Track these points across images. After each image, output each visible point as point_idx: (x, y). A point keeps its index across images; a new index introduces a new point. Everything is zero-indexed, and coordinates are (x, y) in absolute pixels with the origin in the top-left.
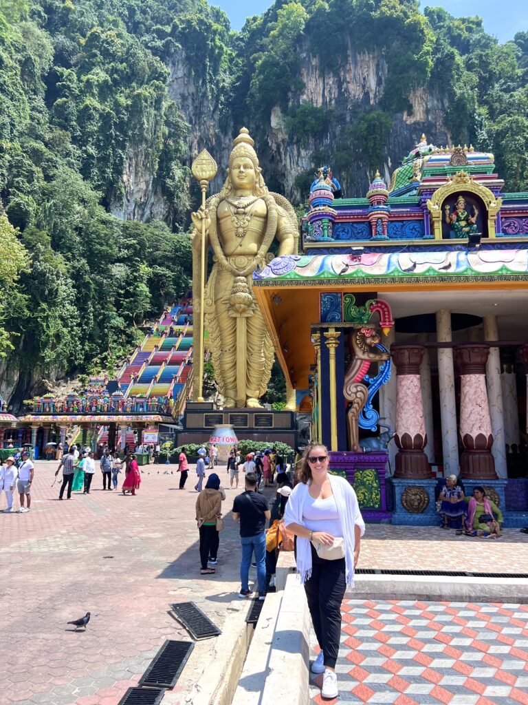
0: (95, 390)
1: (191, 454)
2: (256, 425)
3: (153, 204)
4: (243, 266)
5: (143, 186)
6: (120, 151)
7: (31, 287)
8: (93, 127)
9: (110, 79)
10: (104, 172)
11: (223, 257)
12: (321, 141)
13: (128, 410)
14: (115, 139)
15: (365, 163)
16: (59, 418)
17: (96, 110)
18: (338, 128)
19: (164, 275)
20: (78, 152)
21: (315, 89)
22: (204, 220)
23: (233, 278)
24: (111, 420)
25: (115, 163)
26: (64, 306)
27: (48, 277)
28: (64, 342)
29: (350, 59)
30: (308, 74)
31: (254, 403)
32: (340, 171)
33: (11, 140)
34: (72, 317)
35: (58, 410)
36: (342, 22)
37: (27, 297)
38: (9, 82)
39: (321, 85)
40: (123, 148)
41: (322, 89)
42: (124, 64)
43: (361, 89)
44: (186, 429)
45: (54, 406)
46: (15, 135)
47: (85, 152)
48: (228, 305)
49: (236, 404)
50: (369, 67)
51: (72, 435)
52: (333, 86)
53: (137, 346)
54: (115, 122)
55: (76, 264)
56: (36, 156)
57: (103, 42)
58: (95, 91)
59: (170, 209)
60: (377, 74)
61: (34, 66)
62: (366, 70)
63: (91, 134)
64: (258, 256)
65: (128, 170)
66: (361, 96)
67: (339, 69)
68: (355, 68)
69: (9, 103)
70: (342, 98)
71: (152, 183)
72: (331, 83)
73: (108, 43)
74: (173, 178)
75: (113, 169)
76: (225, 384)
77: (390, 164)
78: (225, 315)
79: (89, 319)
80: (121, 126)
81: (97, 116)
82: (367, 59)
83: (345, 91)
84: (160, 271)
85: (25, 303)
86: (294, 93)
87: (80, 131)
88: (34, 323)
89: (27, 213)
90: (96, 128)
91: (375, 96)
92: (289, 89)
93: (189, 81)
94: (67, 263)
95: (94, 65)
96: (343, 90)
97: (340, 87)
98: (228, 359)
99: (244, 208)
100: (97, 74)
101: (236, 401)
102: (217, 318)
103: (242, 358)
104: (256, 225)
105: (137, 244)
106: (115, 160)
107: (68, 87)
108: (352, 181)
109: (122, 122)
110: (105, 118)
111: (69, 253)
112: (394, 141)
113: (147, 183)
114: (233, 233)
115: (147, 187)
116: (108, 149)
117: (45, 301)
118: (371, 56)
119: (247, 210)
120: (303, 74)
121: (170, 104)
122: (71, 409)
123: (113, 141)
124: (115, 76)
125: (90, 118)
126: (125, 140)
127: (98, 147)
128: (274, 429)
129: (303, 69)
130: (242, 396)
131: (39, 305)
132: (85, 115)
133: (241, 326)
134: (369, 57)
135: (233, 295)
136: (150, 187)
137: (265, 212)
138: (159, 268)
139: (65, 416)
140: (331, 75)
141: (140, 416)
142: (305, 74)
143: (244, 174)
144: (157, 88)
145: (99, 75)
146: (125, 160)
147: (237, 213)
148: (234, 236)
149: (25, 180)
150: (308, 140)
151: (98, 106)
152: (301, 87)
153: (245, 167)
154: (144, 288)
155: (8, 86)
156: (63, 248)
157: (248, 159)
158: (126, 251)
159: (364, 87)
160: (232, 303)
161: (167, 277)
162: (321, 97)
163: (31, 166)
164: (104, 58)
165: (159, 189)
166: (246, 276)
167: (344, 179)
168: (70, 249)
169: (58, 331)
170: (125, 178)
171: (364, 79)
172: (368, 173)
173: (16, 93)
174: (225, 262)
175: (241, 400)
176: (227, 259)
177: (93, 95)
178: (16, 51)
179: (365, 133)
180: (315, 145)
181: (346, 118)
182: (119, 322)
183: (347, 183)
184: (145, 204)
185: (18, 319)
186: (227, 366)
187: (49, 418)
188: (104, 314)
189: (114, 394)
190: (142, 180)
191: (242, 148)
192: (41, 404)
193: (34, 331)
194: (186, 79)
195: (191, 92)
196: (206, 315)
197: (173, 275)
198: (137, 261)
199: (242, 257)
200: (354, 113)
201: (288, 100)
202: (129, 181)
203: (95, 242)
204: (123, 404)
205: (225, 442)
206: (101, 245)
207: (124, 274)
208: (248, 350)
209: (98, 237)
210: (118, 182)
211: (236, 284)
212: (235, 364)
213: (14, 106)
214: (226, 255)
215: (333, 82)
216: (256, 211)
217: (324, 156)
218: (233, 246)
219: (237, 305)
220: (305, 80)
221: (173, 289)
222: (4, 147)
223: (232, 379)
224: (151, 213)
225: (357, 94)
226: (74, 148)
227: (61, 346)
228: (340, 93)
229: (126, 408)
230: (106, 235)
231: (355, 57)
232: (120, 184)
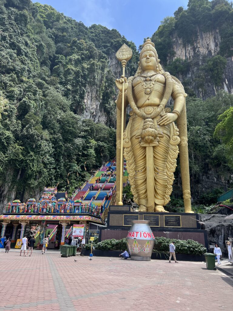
0: (47, 197)
1: (112, 248)
2: (166, 225)
3: (99, 116)
4: (150, 113)
5: (95, 106)
6: (83, 88)
7: (25, 143)
8: (71, 77)
9: (80, 58)
10: (75, 97)
11: (136, 108)
12: (186, 76)
13: (68, 211)
14: (81, 83)
15: (212, 84)
16: (21, 217)
17: (73, 70)
18: (196, 68)
19: (103, 146)
20: (63, 88)
21: (181, 54)
22: (124, 83)
23: (143, 121)
24: (55, 219)
25: (81, 93)
26: (46, 156)
27: (36, 137)
28: (44, 176)
29: (199, 37)
30: (177, 48)
31: (161, 209)
32: (198, 88)
33: (28, 78)
34: (51, 164)
35: (21, 211)
36: (194, 19)
37: (22, 148)
38: (30, 53)
39: (184, 51)
40: (85, 87)
41: (185, 53)
42: (87, 51)
43: (206, 50)
44: (109, 227)
45: (19, 208)
46: (30, 76)
47: (66, 88)
48: (140, 139)
49: (147, 209)
50: (210, 39)
51: (36, 231)
52: (191, 50)
53: (86, 181)
54: (81, 75)
55: (56, 136)
56: (40, 85)
57: (78, 44)
58: (73, 63)
59: (108, 119)
60: (215, 41)
61: (44, 48)
62: (208, 40)
63: (70, 80)
64: (161, 105)
65: (87, 97)
66: (207, 52)
67: (193, 42)
68: (202, 41)
69: (29, 62)
70: (196, 55)
71: (100, 106)
72: (189, 49)
73: (80, 44)
74: (109, 104)
75: (79, 96)
76: (138, 195)
77: (227, 83)
78: (137, 146)
79: (61, 166)
80: (84, 77)
81: (73, 73)
82: (209, 36)
83: (197, 52)
84: (101, 144)
85: (20, 151)
86: (170, 57)
87: (65, 79)
88: (25, 163)
89: (29, 106)
90: (72, 78)
91: (215, 52)
92: (167, 56)
93: (118, 66)
94: (50, 135)
95: (73, 53)
96: (196, 52)
97: (194, 50)
98: (140, 176)
99: (150, 77)
100: (74, 56)
101: (147, 207)
102: (133, 150)
103: (150, 175)
104: (158, 87)
105: (89, 129)
106: (80, 92)
107: (61, 62)
108: (205, 93)
109: (85, 75)
110: (77, 73)
111: (52, 131)
112: (228, 71)
113: (97, 106)
114: (143, 93)
115: (97, 107)
116: (77, 87)
117: (32, 151)
118: (211, 34)
119: (152, 78)
120: (174, 48)
121: (108, 70)
122: (30, 211)
123: (80, 83)
124: (83, 56)
125: (70, 73)
126: (85, 83)
127: (73, 86)
128: (182, 228)
129: (174, 46)
130: (151, 204)
131: (29, 153)
132: (67, 72)
133: (150, 152)
134: (210, 35)
135: (144, 131)
136: (98, 108)
137: (164, 80)
138: (101, 143)
139: (25, 216)
140: (190, 45)
141: (75, 216)
142: (175, 48)
143: (149, 60)
144: (102, 62)
145: (75, 57)
146: (86, 92)
147: (146, 80)
148: (144, 94)
149: (32, 94)
150: (179, 76)
151: (74, 69)
152: (173, 54)
153: (150, 56)
154: (92, 151)
155: (29, 54)
156: (49, 128)
157: (152, 52)
158: (84, 133)
159: (208, 48)
160: (143, 137)
161: (105, 147)
162: (184, 56)
163: (36, 88)
164: (78, 50)
165: (103, 110)
166: (153, 119)
167: (201, 92)
168: (53, 129)
169: (41, 169)
170: (85, 101)
171: (208, 45)
172: (214, 88)
173: (33, 58)
174: (138, 111)
175: (151, 207)
176: (139, 110)
177: (72, 64)
178: (35, 41)
179: (212, 66)
180: (183, 78)
181: (199, 63)
182: (77, 168)
183: (202, 94)
184: (96, 116)
185: (16, 160)
186: (140, 182)
187: (14, 217)
188: (70, 165)
189: (59, 200)
190: (94, 104)
191: (148, 46)
192: (11, 207)
193: (25, 168)
194: (116, 65)
195: (119, 71)
196: (125, 149)
197: (108, 146)
198: (89, 138)
199: (150, 107)
200: (204, 61)
201: (167, 61)
202: (87, 102)
203: (67, 126)
204: (65, 208)
205: (143, 238)
206: (70, 127)
207: (81, 142)
208: (155, 170)
209: (68, 123)
210: (81, 102)
211: (145, 124)
212: (146, 180)
213: (32, 63)
214: (139, 108)
215: (191, 49)
216: (158, 78)
217: (189, 82)
218: (143, 100)
219: (147, 137)
220: (175, 50)
221: (108, 153)
222: (24, 80)
223: (144, 191)
224: (99, 120)
225: (204, 52)
226: (61, 87)
227: (41, 178)
228: (195, 53)
229: (67, 210)
230: (72, 122)
231: (202, 35)
232: (83, 103)
